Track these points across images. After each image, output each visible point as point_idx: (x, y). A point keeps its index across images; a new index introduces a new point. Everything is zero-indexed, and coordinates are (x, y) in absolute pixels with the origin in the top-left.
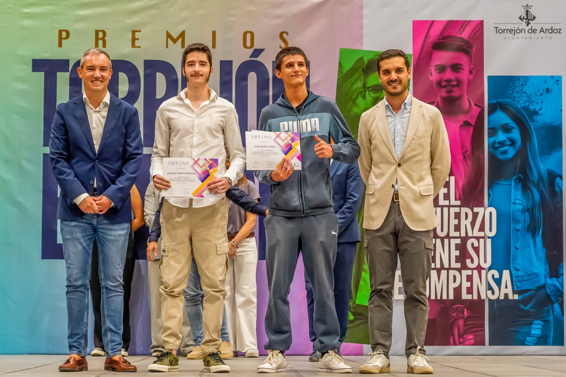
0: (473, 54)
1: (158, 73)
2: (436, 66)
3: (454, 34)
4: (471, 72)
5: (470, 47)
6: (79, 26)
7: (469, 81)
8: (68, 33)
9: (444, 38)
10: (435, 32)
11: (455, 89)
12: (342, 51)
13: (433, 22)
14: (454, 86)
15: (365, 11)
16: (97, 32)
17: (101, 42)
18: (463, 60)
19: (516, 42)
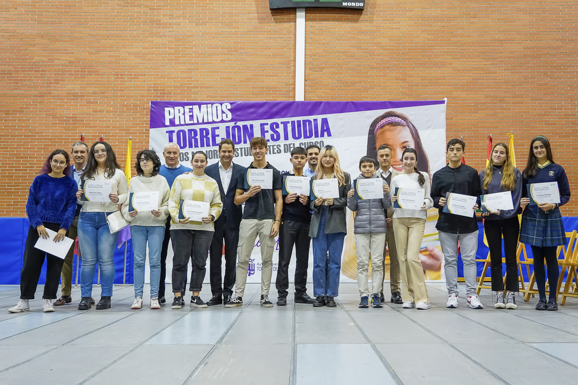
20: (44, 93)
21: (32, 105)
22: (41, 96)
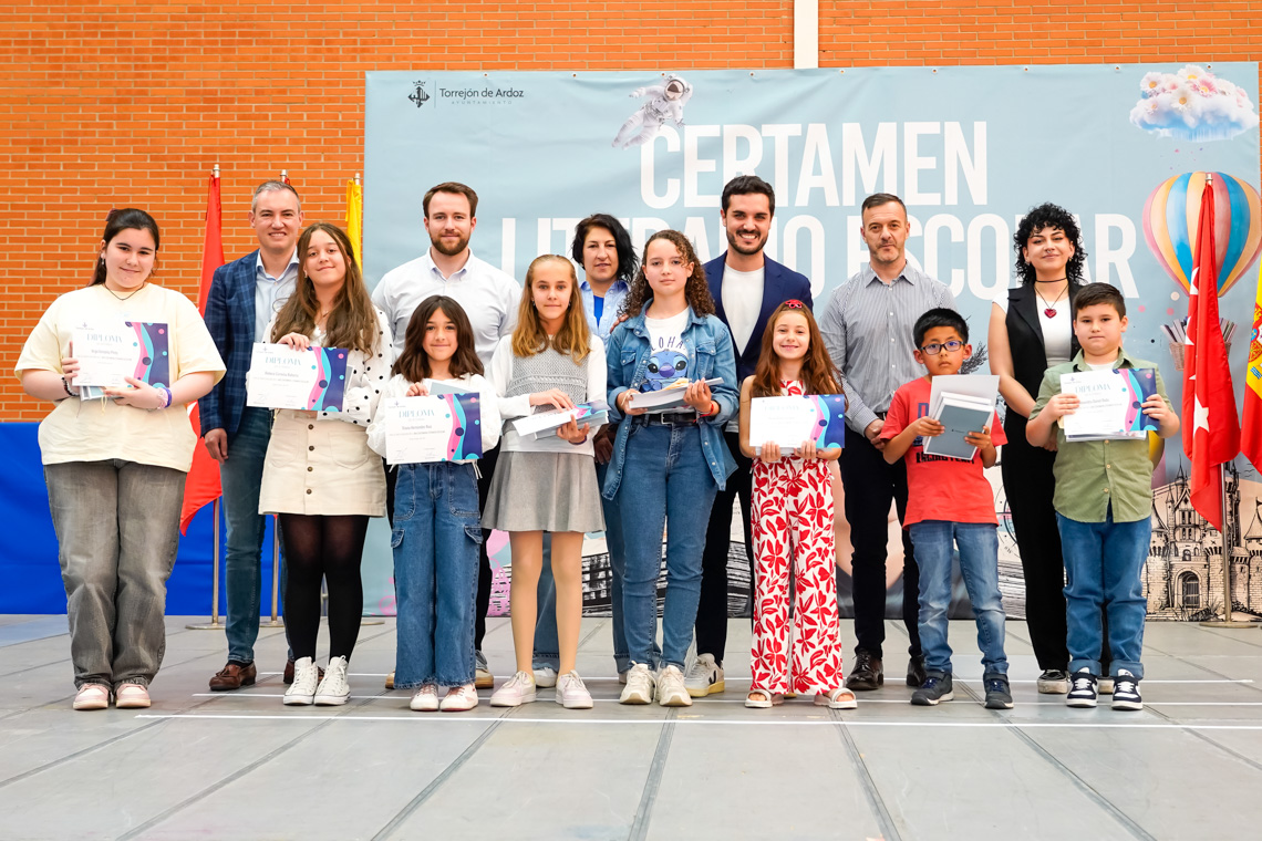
20: (129, 92)
21: (98, 126)
22: (120, 101)
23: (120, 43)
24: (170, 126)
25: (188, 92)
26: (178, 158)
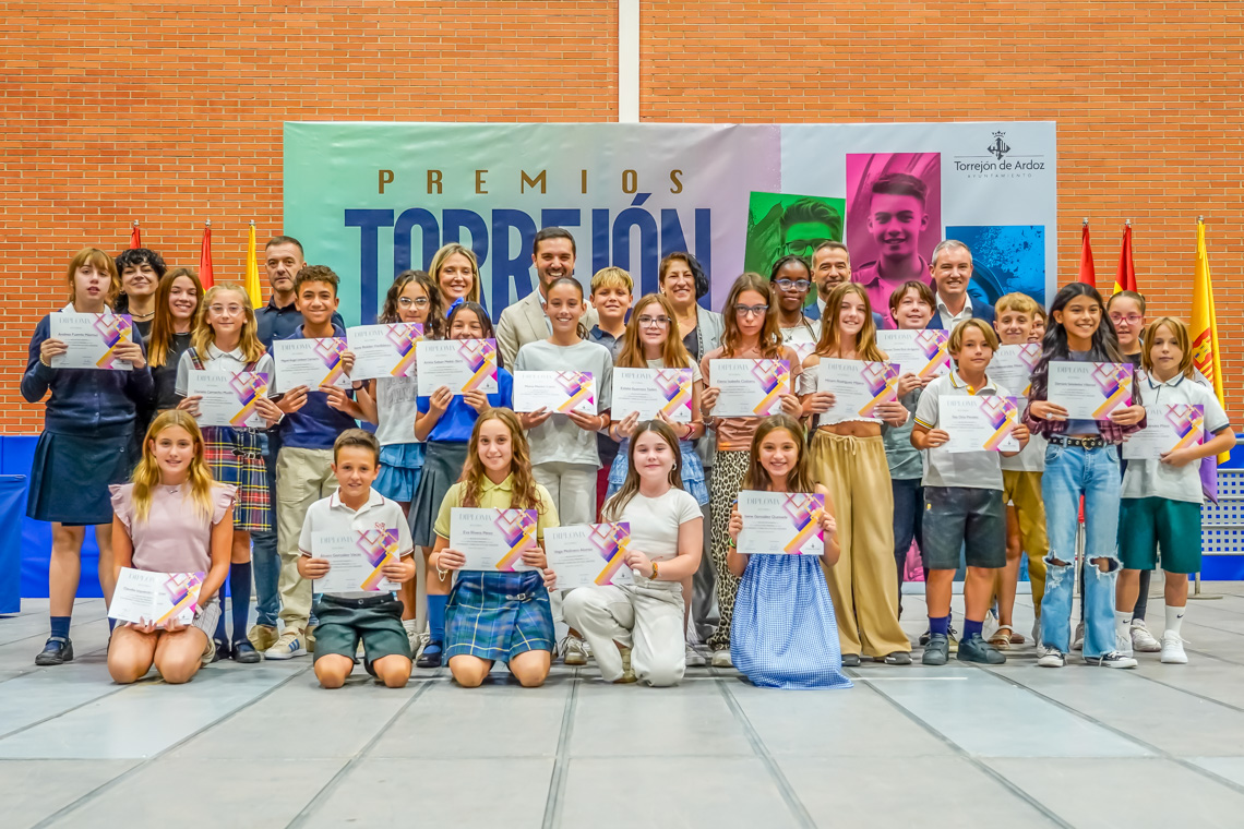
0: (926, 198)
1: (510, 227)
2: (877, 214)
3: (901, 171)
4: (923, 222)
5: (923, 188)
6: (405, 165)
7: (922, 234)
8: (391, 174)
9: (888, 177)
10: (876, 170)
11: (902, 244)
12: (754, 195)
13: (874, 155)
14: (902, 240)
15: (783, 142)
16: (430, 173)
17: (435, 186)
18: (913, 205)
19: (983, 182)
23: (25, 101)
24: (72, 175)
25: (87, 146)
26: (80, 203)
